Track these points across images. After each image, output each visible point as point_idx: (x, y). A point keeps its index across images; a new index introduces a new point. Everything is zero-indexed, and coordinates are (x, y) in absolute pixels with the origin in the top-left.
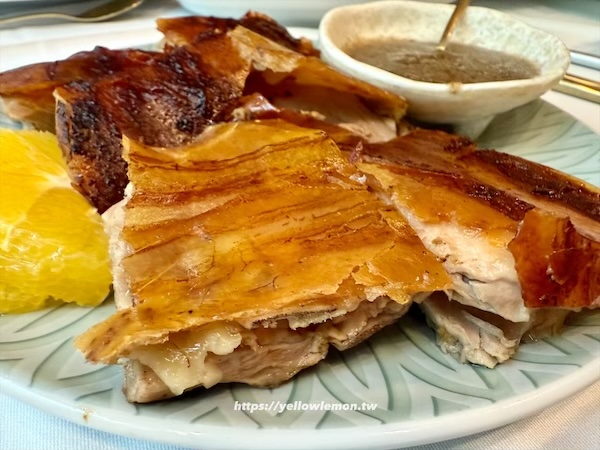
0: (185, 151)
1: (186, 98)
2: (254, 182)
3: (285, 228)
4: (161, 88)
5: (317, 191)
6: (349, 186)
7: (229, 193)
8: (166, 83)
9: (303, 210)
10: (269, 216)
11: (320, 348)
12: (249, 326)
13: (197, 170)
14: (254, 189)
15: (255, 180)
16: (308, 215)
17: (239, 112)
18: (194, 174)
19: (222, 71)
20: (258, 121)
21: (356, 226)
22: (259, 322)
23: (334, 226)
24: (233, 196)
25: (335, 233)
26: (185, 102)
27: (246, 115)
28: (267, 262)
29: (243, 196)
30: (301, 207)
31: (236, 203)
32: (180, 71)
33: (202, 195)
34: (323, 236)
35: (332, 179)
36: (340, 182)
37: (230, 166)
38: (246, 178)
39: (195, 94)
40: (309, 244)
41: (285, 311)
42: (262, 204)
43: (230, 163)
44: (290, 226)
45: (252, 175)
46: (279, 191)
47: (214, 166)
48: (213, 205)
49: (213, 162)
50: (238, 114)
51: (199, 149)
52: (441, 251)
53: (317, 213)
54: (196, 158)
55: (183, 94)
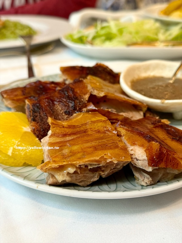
0: (66, 122)
1: (68, 104)
2: (85, 132)
3: (91, 144)
4: (61, 100)
5: (102, 135)
6: (111, 134)
7: (77, 135)
8: (62, 99)
9: (97, 140)
10: (87, 141)
11: (97, 176)
12: (78, 166)
13: (69, 128)
14: (84, 134)
15: (85, 131)
16: (98, 141)
17: (85, 109)
18: (68, 129)
19: (81, 95)
20: (90, 113)
21: (109, 145)
22: (80, 165)
23: (104, 145)
24: (78, 136)
25: (103, 146)
26: (68, 105)
27: (87, 110)
28: (84, 152)
29: (81, 136)
30: (96, 139)
31: (79, 138)
32: (67, 95)
33: (70, 135)
34: (100, 147)
35: (107, 132)
36: (109, 133)
37: (78, 127)
38: (83, 131)
39: (71, 103)
40: (96, 148)
41: (86, 163)
42: (86, 138)
43: (78, 126)
44: (92, 144)
45: (84, 130)
46: (91, 135)
47: (74, 127)
48: (73, 138)
49: (74, 126)
50: (84, 110)
51: (70, 122)
52: (132, 152)
53: (100, 141)
54: (69, 124)
55: (67, 102)
